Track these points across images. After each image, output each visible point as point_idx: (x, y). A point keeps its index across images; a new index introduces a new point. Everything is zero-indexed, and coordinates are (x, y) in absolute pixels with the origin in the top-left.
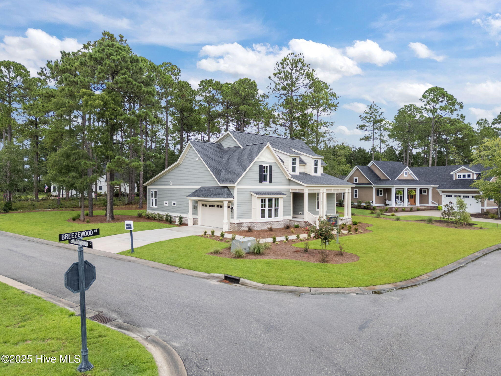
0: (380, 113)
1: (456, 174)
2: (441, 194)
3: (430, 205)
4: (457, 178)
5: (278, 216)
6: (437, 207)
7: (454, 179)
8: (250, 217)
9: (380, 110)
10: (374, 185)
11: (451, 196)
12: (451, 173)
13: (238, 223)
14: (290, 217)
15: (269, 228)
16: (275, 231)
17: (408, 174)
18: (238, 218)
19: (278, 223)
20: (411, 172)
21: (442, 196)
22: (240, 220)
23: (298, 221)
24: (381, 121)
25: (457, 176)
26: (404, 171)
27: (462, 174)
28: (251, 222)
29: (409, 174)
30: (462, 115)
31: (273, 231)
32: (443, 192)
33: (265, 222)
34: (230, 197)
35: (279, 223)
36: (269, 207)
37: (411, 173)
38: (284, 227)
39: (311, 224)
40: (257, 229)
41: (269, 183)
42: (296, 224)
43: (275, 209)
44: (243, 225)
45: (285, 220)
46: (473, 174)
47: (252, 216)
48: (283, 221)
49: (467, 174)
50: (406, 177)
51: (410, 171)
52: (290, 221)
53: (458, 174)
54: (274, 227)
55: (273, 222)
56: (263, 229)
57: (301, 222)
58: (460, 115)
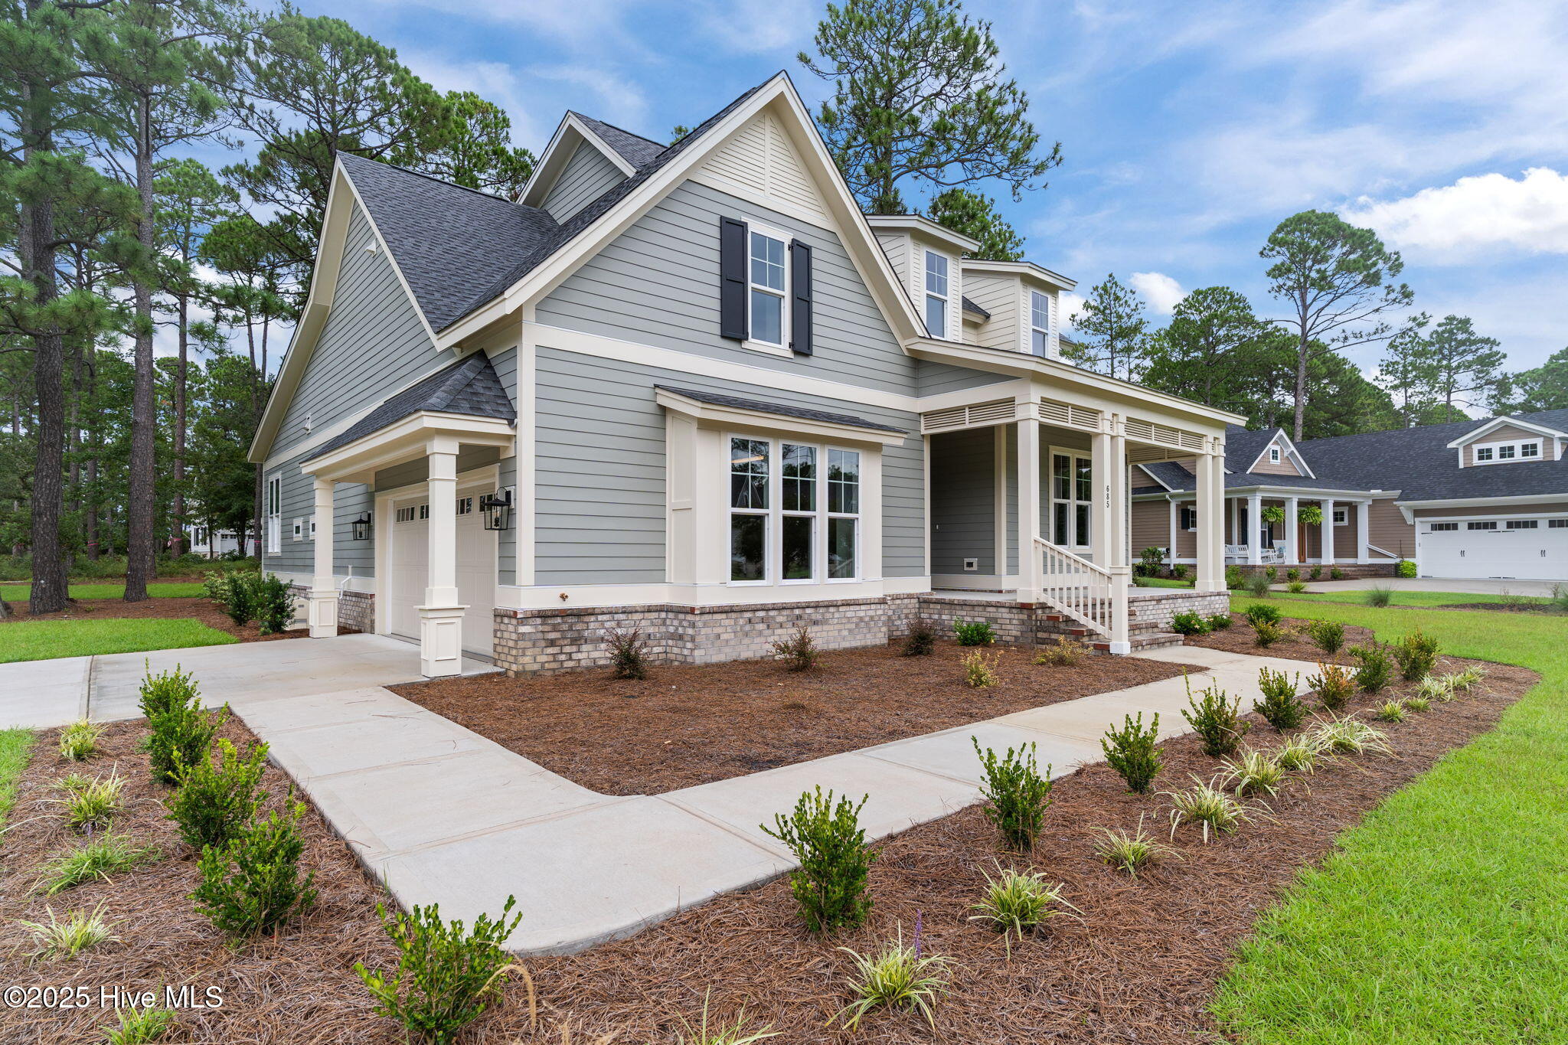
0: (1133, 306)
1: (1468, 448)
2: (1410, 522)
3: (1364, 558)
4: (1476, 462)
5: (850, 573)
6: (1397, 566)
7: (1461, 466)
8: (655, 572)
9: (1133, 296)
10: (1172, 491)
11: (1455, 527)
12: (1451, 445)
13: (543, 615)
14: (921, 584)
15: (784, 649)
16: (831, 672)
17: (1282, 455)
18: (544, 576)
19: (850, 612)
20: (1293, 448)
21: (1414, 526)
22: (565, 590)
23: (973, 606)
24: (1136, 329)
25: (1476, 455)
26: (1271, 446)
27: (1495, 446)
28: (660, 609)
29: (1286, 454)
30: (1404, 286)
31: (818, 672)
32: (1418, 513)
33: (765, 608)
34: (476, 410)
35: (862, 612)
36: (788, 503)
37: (1292, 453)
38: (893, 641)
39: (1068, 620)
40: (700, 657)
41: (789, 354)
42: (968, 619)
43: (832, 523)
44: (595, 628)
45: (895, 598)
46: (1549, 440)
47: (670, 564)
48: (883, 601)
49: (1518, 444)
50: (1276, 466)
51: (1287, 446)
52: (924, 602)
53: (1476, 448)
54: (822, 639)
55: (817, 606)
56: (746, 654)
57: (998, 606)
58: (1398, 288)
